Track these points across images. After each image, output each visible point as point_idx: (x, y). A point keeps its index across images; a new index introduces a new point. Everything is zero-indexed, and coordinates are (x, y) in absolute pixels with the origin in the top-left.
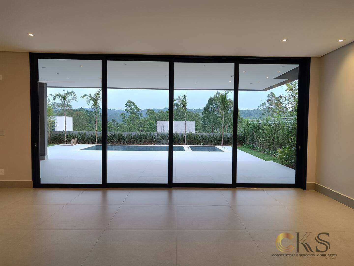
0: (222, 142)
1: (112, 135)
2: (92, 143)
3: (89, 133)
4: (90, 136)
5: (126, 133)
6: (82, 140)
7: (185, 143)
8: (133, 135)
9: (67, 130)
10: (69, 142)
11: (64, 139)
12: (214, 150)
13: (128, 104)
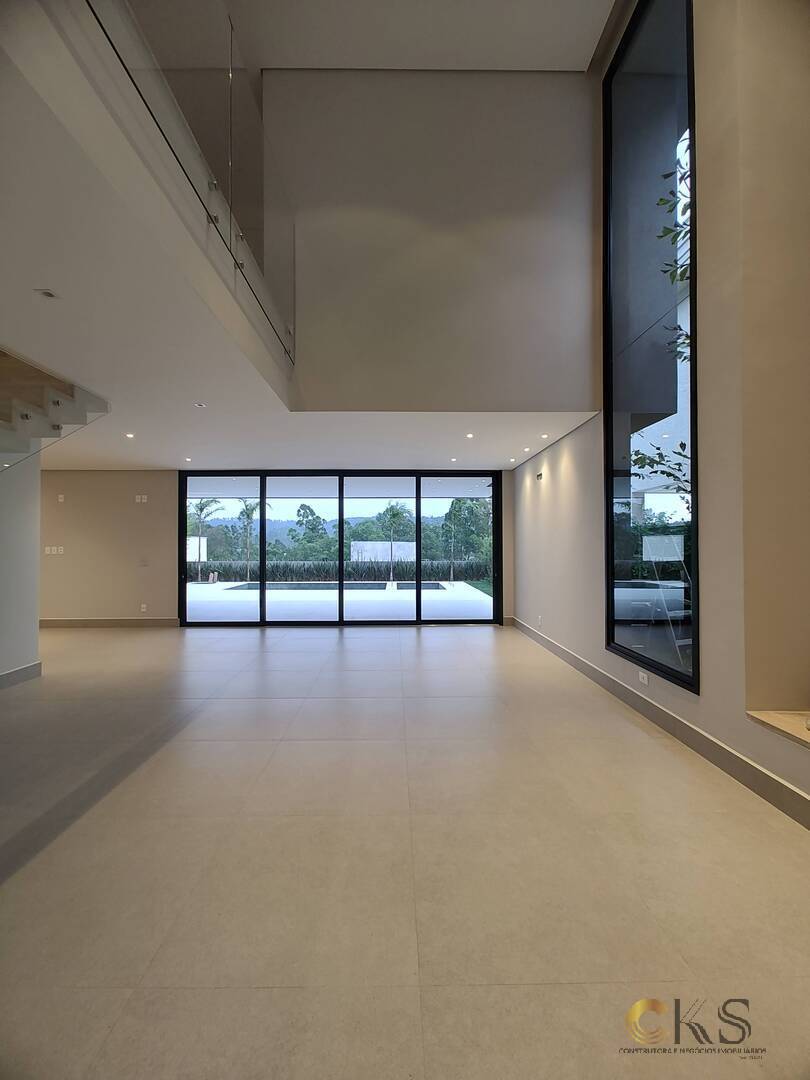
0: (452, 577)
1: (273, 567)
2: (242, 580)
3: (238, 564)
4: (238, 569)
5: (294, 564)
6: (226, 575)
7: (392, 578)
8: (306, 566)
9: (202, 560)
10: (205, 579)
11: (197, 574)
12: (438, 587)
13: (302, 512)
